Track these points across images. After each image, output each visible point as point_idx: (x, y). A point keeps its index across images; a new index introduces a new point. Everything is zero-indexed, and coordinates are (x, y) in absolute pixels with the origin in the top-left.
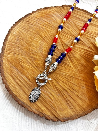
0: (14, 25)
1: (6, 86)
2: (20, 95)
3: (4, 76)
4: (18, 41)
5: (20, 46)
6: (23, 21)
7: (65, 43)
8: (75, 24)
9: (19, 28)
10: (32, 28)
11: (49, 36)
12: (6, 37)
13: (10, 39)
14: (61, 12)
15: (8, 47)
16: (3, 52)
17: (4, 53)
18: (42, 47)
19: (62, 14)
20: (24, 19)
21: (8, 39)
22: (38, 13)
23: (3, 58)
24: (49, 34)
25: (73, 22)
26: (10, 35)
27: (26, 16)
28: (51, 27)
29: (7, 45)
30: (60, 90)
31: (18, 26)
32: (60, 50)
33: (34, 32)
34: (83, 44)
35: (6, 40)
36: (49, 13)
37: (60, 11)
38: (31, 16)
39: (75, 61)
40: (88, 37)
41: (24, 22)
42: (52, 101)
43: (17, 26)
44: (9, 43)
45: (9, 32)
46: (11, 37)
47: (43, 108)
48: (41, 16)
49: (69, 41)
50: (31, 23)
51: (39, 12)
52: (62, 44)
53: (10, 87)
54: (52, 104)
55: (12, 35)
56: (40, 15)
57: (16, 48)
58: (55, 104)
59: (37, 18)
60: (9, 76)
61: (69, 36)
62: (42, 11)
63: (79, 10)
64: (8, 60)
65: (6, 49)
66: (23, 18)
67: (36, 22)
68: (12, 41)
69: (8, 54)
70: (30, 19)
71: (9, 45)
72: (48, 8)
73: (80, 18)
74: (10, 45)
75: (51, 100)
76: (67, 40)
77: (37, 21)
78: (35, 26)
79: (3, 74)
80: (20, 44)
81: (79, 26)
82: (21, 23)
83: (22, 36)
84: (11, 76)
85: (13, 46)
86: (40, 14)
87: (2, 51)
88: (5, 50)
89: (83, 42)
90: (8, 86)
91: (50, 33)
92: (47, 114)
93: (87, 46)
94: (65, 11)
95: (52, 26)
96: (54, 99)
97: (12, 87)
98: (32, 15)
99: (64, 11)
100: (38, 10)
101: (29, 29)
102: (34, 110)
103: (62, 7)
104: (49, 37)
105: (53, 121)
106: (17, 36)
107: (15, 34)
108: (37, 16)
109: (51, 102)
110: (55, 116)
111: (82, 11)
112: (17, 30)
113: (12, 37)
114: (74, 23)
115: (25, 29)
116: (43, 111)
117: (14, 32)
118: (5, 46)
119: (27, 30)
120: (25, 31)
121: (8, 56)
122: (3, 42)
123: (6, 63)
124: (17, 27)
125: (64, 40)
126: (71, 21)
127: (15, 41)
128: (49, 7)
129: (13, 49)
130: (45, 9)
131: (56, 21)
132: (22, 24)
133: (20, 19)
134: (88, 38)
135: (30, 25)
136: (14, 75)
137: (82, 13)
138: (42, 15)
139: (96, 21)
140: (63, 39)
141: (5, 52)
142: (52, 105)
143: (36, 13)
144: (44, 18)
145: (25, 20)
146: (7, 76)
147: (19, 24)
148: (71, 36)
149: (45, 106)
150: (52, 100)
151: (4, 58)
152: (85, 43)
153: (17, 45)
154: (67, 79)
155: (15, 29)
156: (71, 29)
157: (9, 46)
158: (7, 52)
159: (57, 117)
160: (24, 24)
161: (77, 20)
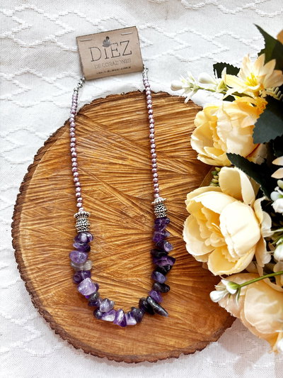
0: (13, 225)
1: (86, 349)
2: (119, 348)
3: (70, 336)
4: (47, 255)
5: (58, 261)
6: (24, 204)
7: (137, 196)
8: (131, 141)
9: (29, 225)
10: (53, 207)
11: (97, 202)
12: (17, 261)
13: (28, 260)
14: (87, 130)
15: (37, 279)
16: (35, 295)
17: (38, 296)
18: (99, 236)
19: (91, 134)
20: (24, 198)
21: (26, 263)
22: (41, 165)
23: (45, 306)
24: (96, 199)
25: (124, 137)
26: (23, 251)
27: (22, 189)
28: (88, 180)
29: (31, 276)
30: (181, 293)
31: (24, 222)
32: (136, 216)
33: (63, 213)
34: (171, 175)
35: (21, 268)
36: (63, 148)
37: (82, 128)
38: (32, 182)
39: (176, 220)
40: (172, 154)
41: (27, 206)
42: (179, 319)
43: (21, 224)
44: (32, 270)
45: (15, 246)
46: (27, 256)
47: (172, 342)
48: (52, 167)
49: (142, 187)
50: (43, 198)
51: (43, 162)
52: (133, 203)
53: (92, 346)
54: (181, 326)
55: (25, 249)
56: (49, 168)
57: (52, 271)
58: (187, 322)
59: (47, 178)
60: (77, 329)
61: (135, 177)
62: (46, 156)
63: (120, 102)
64: (56, 304)
65: (35, 285)
66: (20, 196)
67: (52, 189)
68: (35, 263)
69: (46, 292)
70: (36, 190)
71: (35, 275)
72: (53, 138)
73: (133, 118)
74: (38, 272)
75: (176, 321)
76: (137, 188)
77: (52, 186)
78: (57, 201)
79: (66, 333)
80: (55, 258)
81: (140, 139)
82: (23, 211)
83: (47, 237)
84: (81, 326)
85: (45, 271)
86: (47, 165)
87: (31, 293)
88: (34, 288)
89: (167, 171)
90: (89, 347)
91: (95, 196)
92: (184, 347)
93: (181, 175)
94: (93, 121)
95: (90, 177)
96: (180, 314)
97: (97, 344)
98: (33, 179)
99: (91, 123)
100: (37, 158)
101: (50, 215)
102: (160, 355)
103: (81, 114)
104: (98, 205)
105: (200, 350)
106: (38, 246)
107: (31, 243)
108: (45, 173)
109: (178, 323)
110: (197, 340)
111: (127, 98)
112: (28, 232)
113: (29, 254)
114: (127, 139)
115: (41, 219)
116: (174, 347)
117: (26, 241)
118: (30, 280)
119: (47, 219)
120: (44, 225)
121: (50, 294)
122: (19, 274)
123: (57, 310)
124: (23, 226)
125: (130, 193)
126: (119, 140)
127: (41, 258)
128: (54, 135)
129: (49, 276)
130: (48, 145)
131: (89, 158)
132: (29, 213)
133: (15, 204)
134: (172, 157)
135: (45, 205)
136: (85, 321)
137: (129, 103)
138: (52, 164)
139: (169, 105)
140: (129, 191)
141: (39, 292)
142: (183, 327)
143: (37, 168)
144: (62, 168)
145: (26, 200)
146: (74, 333)
147: (22, 216)
148: (137, 173)
149: (173, 336)
150: (177, 318)
151: (45, 303)
152: (174, 170)
153: (51, 265)
154: (181, 267)
155: (21, 233)
156: (130, 157)
157: (37, 277)
158: (42, 291)
159: (202, 340)
160: (32, 209)
161: (129, 128)
